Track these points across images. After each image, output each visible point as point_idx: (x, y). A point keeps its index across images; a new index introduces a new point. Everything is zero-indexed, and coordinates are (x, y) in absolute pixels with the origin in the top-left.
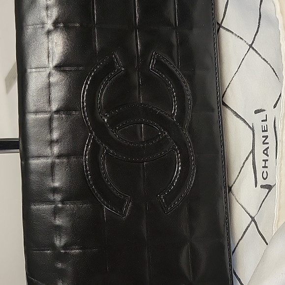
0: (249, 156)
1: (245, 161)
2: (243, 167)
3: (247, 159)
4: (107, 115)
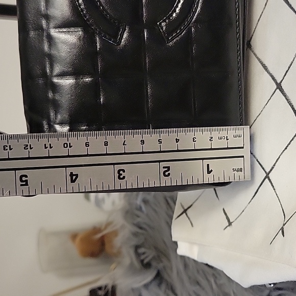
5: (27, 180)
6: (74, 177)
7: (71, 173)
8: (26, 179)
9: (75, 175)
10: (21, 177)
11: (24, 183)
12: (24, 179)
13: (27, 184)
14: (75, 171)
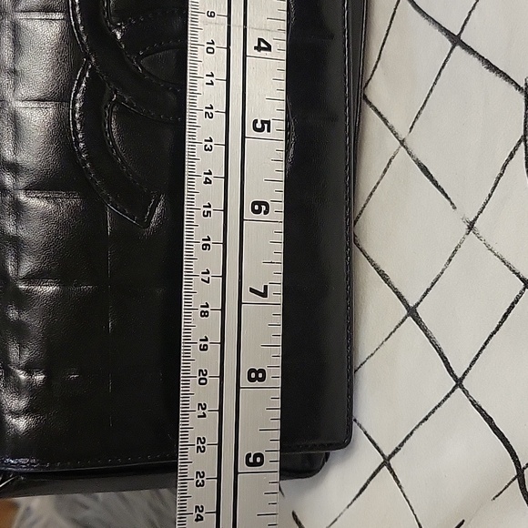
0: (515, 149)
1: (508, 161)
2: (501, 175)
3: (511, 156)
4: (120, 27)
5: (262, 121)
6: (263, 45)
7: (255, 48)
8: (259, 122)
9: (259, 44)
10: (255, 129)
11: (266, 125)
12: (259, 125)
13: (268, 122)
14: (252, 43)
